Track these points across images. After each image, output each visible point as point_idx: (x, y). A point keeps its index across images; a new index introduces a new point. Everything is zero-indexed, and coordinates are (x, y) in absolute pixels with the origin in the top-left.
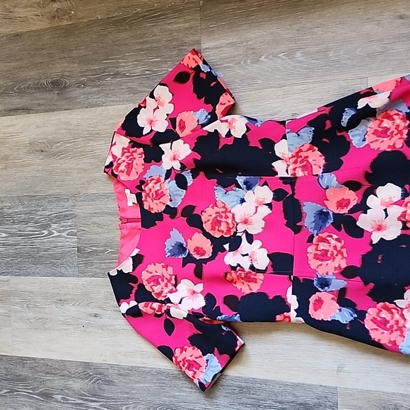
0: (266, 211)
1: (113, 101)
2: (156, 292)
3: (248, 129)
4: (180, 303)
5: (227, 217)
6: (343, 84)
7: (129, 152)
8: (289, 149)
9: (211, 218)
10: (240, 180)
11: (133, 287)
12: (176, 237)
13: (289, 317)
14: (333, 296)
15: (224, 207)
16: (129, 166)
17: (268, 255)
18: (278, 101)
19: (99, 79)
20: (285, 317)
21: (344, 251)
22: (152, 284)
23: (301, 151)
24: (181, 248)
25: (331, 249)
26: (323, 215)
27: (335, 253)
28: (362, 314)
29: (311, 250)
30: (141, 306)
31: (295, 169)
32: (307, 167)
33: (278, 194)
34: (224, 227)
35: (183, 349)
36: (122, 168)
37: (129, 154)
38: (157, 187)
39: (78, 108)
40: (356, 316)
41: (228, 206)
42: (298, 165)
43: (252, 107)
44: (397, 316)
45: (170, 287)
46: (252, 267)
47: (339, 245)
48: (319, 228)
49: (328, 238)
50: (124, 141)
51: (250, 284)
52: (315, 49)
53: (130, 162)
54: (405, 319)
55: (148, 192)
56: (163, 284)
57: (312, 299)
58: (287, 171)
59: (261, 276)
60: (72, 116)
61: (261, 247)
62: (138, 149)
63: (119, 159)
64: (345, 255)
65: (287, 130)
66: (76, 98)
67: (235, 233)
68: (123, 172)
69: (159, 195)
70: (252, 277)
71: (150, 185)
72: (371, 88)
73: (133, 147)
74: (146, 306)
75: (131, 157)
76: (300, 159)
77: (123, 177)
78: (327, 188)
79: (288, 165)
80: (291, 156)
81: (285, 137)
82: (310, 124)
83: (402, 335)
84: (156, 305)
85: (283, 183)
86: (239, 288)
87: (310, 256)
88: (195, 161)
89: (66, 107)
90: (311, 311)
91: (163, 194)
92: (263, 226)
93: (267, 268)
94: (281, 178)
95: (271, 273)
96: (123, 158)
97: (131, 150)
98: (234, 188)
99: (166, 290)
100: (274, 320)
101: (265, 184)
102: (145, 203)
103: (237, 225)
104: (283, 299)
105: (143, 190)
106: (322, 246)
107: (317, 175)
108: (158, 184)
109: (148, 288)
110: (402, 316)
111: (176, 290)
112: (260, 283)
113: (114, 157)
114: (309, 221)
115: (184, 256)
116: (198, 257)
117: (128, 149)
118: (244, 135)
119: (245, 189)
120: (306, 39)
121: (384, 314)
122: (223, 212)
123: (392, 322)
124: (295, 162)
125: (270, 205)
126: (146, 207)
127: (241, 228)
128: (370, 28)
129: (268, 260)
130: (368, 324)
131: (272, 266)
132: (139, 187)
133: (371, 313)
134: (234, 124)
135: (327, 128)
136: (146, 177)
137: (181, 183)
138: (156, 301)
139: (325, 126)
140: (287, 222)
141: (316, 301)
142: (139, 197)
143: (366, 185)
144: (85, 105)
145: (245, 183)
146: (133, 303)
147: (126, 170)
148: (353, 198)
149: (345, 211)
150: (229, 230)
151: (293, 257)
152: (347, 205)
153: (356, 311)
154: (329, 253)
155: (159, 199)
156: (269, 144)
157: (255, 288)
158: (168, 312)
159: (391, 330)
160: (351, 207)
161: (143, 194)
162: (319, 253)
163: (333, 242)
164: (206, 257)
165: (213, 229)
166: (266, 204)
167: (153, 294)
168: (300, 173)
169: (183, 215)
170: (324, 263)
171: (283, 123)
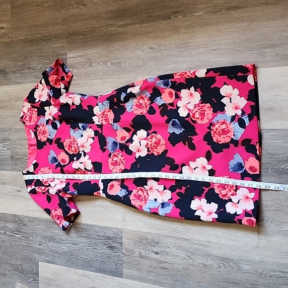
0: (91, 141)
3: (81, 101)
5: (74, 144)
6: (128, 80)
9: (68, 145)
13: (99, 193)
14: (119, 183)
15: (74, 139)
16: (30, 118)
19: (22, 70)
20: (98, 193)
21: (124, 161)
23: (105, 112)
25: (119, 160)
26: (115, 143)
27: (120, 162)
28: (130, 192)
29: (110, 160)
31: (102, 121)
32: (107, 120)
34: (73, 149)
35: (55, 210)
36: (27, 118)
40: (127, 193)
41: (75, 138)
42: (104, 118)
43: (89, 88)
44: (145, 194)
47: (122, 158)
48: (114, 150)
49: (118, 155)
50: (28, 105)
52: (115, 61)
54: (148, 195)
57: (109, 185)
64: (124, 164)
65: (98, 102)
66: (11, 79)
67: (79, 152)
68: (27, 121)
69: (44, 133)
72: (133, 83)
74: (39, 188)
76: (104, 116)
77: (28, 123)
78: (117, 130)
81: (97, 105)
82: (108, 99)
83: (145, 203)
84: (43, 188)
87: (110, 164)
88: (59, 116)
90: (108, 191)
94: (97, 125)
100: (93, 195)
101: (91, 128)
102: (38, 136)
106: (115, 159)
107: (111, 124)
110: (147, 193)
114: (109, 146)
118: (80, 104)
120: (112, 56)
121: (140, 193)
123: (143, 197)
124: (102, 117)
126: (39, 139)
127: (81, 149)
128: (139, 52)
130: (132, 197)
132: (35, 129)
133: (135, 191)
135: (115, 101)
137: (54, 126)
138: (44, 186)
139: (114, 100)
141: (111, 185)
142: (35, 133)
143: (133, 130)
145: (83, 127)
146: (33, 187)
148: (127, 135)
149: (123, 142)
150: (76, 150)
152: (125, 139)
153: (128, 191)
154: (118, 162)
156: (91, 108)
158: (48, 191)
159: (141, 200)
160: (126, 140)
161: (38, 132)
162: (114, 162)
163: (120, 157)
164: (66, 164)
165: (69, 150)
168: (104, 123)
169: (55, 143)
170: (116, 167)
171: (96, 97)
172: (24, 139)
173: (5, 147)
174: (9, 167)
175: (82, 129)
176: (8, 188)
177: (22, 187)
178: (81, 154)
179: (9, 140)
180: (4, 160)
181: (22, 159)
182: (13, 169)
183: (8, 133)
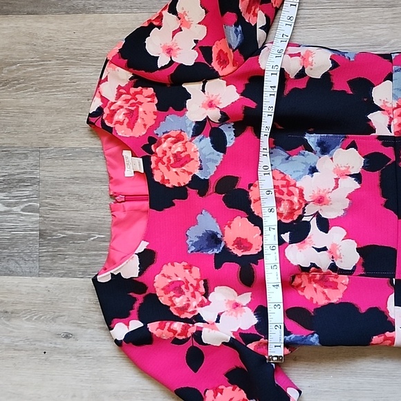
1: (114, 6)
2: (178, 305)
4: (218, 321)
5: (290, 194)
7: (128, 93)
8: (393, 95)
10: (312, 139)
11: (135, 300)
12: (206, 223)
13: (393, 339)
15: (284, 178)
17: (358, 249)
18: (385, 26)
20: (386, 339)
22: (172, 294)
24: (213, 239)
30: (153, 327)
33: (372, 161)
35: (217, 391)
37: (129, 97)
38: (178, 148)
39: (51, 13)
45: (200, 298)
46: (333, 267)
51: (326, 291)
53: (133, 108)
55: (160, 155)
56: (188, 294)
58: (389, 128)
59: (345, 279)
60: (39, 25)
61: (346, 237)
62: (144, 90)
63: (113, 103)
67: (301, 217)
68: (121, 123)
70: (331, 279)
71: (165, 145)
73: (136, 86)
74: (162, 327)
75: (133, 101)
77: (122, 132)
79: (391, 119)
80: (395, 106)
81: (390, 77)
84: (177, 326)
85: (384, 144)
86: (308, 297)
89: (30, 10)
91: (188, 159)
92: (347, 206)
93: (355, 267)
94: (380, 138)
95: (361, 275)
96: (119, 103)
97: (133, 90)
98: (302, 152)
99: (194, 303)
102: (155, 172)
103: (306, 205)
104: (383, 312)
105: (152, 153)
108: (180, 144)
109: (164, 300)
111: (209, 303)
112: (342, 289)
113: (104, 99)
115: (216, 251)
116: (239, 253)
117: (127, 88)
119: (318, 153)
122: (283, 186)
125: (358, 177)
129: (358, 256)
131: (363, 265)
132: (147, 148)
134: (310, 59)
136: (159, 132)
138: (178, 319)
140: (386, 202)
144: (65, 9)
145: (320, 144)
147: (127, 120)
151: (396, 251)
155: (182, 165)
157: (335, 296)
161: (153, 159)
166: (350, 176)
167: (171, 309)
169: (218, 191)
172: (93, 180)
173: (16, 204)
174: (30, 264)
175: (318, 149)
176: (25, 327)
177: (79, 325)
178: (308, 223)
179: (35, 181)
180: (13, 242)
181: (86, 238)
182: (45, 271)
183: (31, 160)
